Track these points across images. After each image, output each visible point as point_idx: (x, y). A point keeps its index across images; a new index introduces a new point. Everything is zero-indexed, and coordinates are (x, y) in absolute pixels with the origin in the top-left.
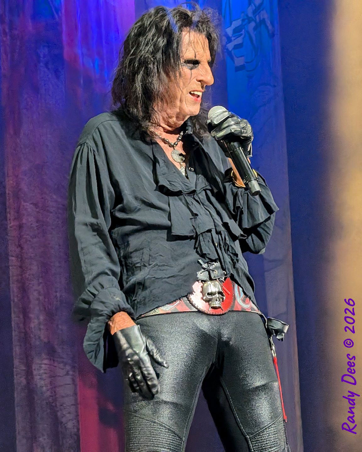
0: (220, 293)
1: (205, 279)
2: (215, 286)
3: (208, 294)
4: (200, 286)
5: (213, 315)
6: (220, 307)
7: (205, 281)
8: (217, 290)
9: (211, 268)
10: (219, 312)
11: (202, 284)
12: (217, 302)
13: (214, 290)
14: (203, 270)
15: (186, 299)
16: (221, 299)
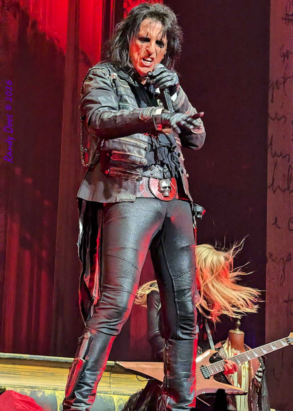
0: (169, 187)
1: (160, 177)
2: (166, 182)
3: (163, 188)
4: (158, 182)
5: (164, 201)
6: (168, 196)
8: (168, 186)
9: (165, 171)
10: (167, 199)
12: (167, 193)
13: (166, 186)
14: (160, 172)
15: (149, 190)
16: (170, 191)
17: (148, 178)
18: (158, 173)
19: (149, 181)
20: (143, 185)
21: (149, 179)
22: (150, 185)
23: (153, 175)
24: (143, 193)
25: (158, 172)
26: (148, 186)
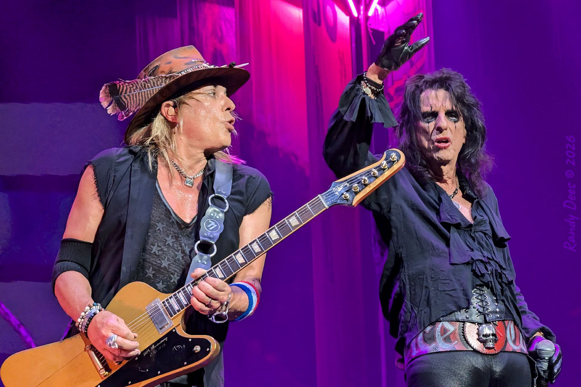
0: (493, 335)
1: (480, 321)
2: (489, 328)
3: (483, 336)
4: (477, 328)
5: (486, 355)
6: (493, 348)
7: (481, 324)
8: (491, 333)
9: (486, 312)
10: (492, 352)
11: (478, 327)
12: (491, 343)
13: (489, 333)
14: (479, 314)
15: (464, 339)
16: (494, 341)
17: (462, 323)
19: (463, 327)
20: (455, 334)
21: (464, 325)
22: (465, 333)
23: (469, 319)
24: (456, 344)
25: (476, 315)
26: (462, 334)
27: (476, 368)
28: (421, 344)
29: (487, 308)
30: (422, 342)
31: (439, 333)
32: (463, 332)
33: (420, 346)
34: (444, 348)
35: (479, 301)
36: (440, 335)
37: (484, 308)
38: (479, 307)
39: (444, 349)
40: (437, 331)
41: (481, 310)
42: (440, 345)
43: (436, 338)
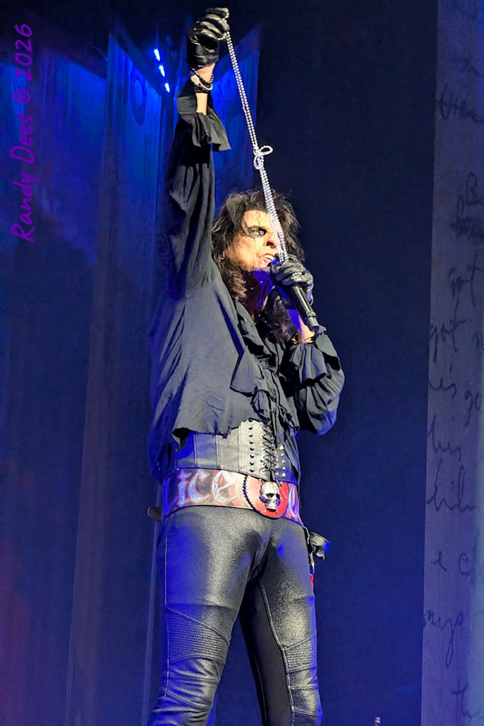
1: (265, 477)
2: (274, 487)
3: (266, 494)
4: (260, 484)
5: (267, 517)
6: (274, 510)
7: (265, 481)
8: (276, 493)
9: (273, 469)
10: (274, 515)
11: (262, 484)
12: (273, 505)
13: (272, 492)
14: (265, 469)
15: (244, 495)
16: (278, 502)
17: (244, 476)
18: (263, 470)
19: (245, 481)
21: (246, 478)
22: (246, 488)
23: (253, 473)
24: (233, 500)
25: (261, 469)
26: (243, 489)
27: (254, 531)
28: (192, 492)
29: (275, 463)
30: (194, 490)
31: (216, 484)
32: (243, 487)
33: (190, 494)
34: (220, 501)
35: (267, 454)
36: (217, 486)
37: (271, 463)
38: (266, 462)
39: (219, 503)
40: (213, 482)
41: (269, 465)
42: (216, 497)
43: (211, 488)
